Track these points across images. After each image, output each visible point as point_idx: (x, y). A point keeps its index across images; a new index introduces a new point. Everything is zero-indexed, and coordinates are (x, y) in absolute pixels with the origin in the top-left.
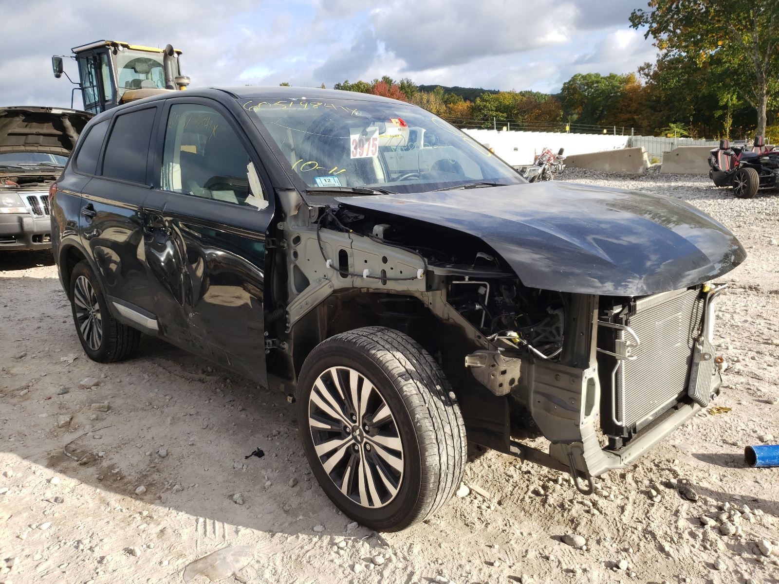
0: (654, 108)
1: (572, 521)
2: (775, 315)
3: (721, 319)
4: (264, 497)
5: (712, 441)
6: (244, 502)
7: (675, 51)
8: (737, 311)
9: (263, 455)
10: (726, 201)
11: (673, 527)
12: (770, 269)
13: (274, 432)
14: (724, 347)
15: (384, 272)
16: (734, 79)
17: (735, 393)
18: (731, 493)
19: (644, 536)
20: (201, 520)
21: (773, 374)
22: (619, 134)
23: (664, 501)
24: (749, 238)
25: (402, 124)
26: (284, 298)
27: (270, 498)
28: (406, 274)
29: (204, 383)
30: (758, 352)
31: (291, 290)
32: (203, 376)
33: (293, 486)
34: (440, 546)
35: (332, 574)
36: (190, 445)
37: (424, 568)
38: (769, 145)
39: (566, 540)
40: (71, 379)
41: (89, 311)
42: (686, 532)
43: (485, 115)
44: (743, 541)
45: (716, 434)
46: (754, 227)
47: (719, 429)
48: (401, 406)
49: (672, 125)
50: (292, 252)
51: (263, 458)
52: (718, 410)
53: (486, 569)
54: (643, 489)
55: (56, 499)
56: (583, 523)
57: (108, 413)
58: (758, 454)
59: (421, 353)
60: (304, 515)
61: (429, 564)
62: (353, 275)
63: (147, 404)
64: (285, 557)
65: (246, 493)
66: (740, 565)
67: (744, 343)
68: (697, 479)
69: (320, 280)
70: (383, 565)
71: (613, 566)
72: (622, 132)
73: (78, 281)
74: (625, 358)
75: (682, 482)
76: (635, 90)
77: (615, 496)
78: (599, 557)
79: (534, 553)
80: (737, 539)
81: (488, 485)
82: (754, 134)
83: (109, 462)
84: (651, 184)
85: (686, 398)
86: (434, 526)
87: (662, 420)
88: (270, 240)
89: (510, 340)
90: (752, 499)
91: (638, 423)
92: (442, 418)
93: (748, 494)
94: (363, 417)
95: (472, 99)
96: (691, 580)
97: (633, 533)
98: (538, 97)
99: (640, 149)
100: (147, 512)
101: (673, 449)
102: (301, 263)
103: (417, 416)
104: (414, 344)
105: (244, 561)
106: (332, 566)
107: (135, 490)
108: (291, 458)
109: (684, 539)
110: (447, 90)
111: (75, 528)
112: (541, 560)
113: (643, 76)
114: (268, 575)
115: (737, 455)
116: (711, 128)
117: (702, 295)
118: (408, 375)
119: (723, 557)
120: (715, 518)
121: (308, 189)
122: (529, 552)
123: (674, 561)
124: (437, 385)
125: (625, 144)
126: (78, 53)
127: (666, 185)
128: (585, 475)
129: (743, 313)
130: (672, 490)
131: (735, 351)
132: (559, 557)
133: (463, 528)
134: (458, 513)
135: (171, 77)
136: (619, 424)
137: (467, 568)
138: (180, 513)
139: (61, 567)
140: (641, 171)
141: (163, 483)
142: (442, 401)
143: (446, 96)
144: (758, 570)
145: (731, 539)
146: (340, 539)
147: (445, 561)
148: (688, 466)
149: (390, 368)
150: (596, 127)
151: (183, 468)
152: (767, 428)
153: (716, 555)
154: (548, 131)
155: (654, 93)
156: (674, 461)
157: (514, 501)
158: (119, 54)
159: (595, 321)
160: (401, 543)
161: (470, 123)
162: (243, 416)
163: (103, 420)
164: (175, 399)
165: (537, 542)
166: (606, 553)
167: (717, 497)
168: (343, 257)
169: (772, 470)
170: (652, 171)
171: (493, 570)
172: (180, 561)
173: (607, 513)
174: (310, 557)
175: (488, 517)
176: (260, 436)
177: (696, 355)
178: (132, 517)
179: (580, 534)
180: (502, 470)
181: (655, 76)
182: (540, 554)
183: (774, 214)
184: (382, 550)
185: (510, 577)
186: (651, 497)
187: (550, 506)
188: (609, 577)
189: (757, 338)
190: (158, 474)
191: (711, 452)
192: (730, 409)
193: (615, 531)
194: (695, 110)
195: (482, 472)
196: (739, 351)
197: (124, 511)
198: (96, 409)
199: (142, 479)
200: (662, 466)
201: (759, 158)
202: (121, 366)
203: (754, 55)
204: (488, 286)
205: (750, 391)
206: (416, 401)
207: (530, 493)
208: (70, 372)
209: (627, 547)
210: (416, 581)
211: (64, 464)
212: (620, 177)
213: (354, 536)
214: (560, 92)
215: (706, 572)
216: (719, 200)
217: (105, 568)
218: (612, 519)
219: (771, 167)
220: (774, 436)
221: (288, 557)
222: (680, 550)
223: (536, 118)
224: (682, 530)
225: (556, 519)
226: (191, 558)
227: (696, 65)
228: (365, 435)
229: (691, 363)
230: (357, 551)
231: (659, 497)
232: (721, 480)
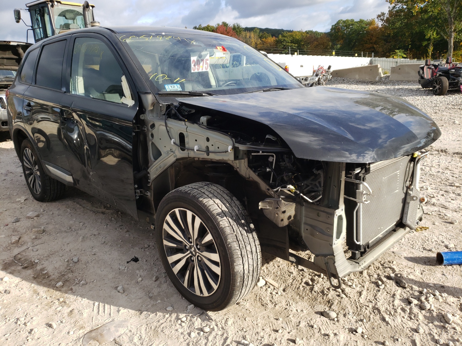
0: (386, 41)
1: (329, 302)
2: (456, 167)
3: (424, 170)
4: (137, 288)
5: (417, 248)
6: (124, 291)
7: (400, 5)
8: (434, 165)
9: (138, 260)
10: (428, 97)
11: (391, 305)
12: (454, 139)
13: (146, 246)
14: (425, 188)
15: (207, 147)
16: (434, 22)
17: (431, 217)
18: (427, 282)
19: (373, 311)
20: (97, 304)
21: (454, 205)
22: (365, 57)
23: (386, 288)
24: (441, 120)
25: (224, 49)
26: (147, 164)
27: (140, 288)
28: (221, 150)
29: (104, 214)
30: (445, 191)
31: (151, 159)
32: (104, 210)
33: (155, 281)
34: (245, 319)
35: (176, 339)
36: (93, 255)
37: (234, 334)
38: (454, 63)
39: (325, 314)
40: (22, 213)
41: (33, 170)
42: (399, 308)
43: (285, 46)
44: (435, 314)
45: (419, 244)
46: (444, 113)
47: (421, 241)
48: (219, 234)
49: (397, 51)
50: (150, 134)
51: (138, 262)
52: (421, 228)
53: (274, 335)
54: (373, 280)
55: (5, 291)
56: (335, 303)
57: (43, 234)
58: (445, 257)
59: (232, 200)
60: (161, 300)
61: (238, 332)
62: (188, 149)
63: (68, 228)
64: (148, 328)
65: (126, 285)
66: (432, 330)
67: (437, 185)
68: (407, 273)
69: (168, 153)
70: (209, 333)
71: (353, 331)
72: (366, 55)
73: (25, 151)
74: (362, 202)
75: (397, 276)
76: (375, 29)
77: (356, 285)
78: (345, 325)
79: (304, 323)
80: (431, 313)
81: (277, 278)
82: (446, 55)
83: (41, 266)
84: (383, 87)
85: (401, 224)
86: (242, 306)
87: (386, 239)
88: (136, 126)
89: (289, 191)
90: (440, 286)
91: (370, 242)
92: (245, 241)
93: (438, 283)
94: (196, 240)
95: (277, 35)
96: (402, 340)
97: (366, 309)
98: (316, 34)
99: (377, 66)
100: (63, 299)
101: (393, 254)
102: (156, 140)
103: (229, 240)
104: (228, 194)
105: (122, 331)
106: (177, 334)
107: (56, 285)
108: (156, 262)
109: (398, 313)
110: (261, 30)
111: (16, 310)
112: (308, 328)
113: (380, 20)
114: (136, 340)
115: (432, 257)
116: (420, 53)
117: (413, 160)
118: (223, 214)
119: (422, 324)
120: (417, 299)
121: (160, 93)
122: (301, 323)
123: (391, 327)
124: (242, 220)
125: (368, 63)
126: (30, 7)
127: (392, 87)
128: (336, 276)
129: (437, 167)
130: (391, 281)
131: (432, 190)
132: (320, 326)
133: (260, 307)
134: (258, 297)
135: (88, 22)
136: (358, 243)
137: (262, 334)
138: (84, 299)
139: (6, 336)
140: (377, 79)
141: (74, 280)
142: (245, 230)
143: (261, 34)
144: (444, 333)
145: (427, 312)
146: (182, 316)
147: (248, 329)
148: (401, 265)
149: (211, 210)
150: (352, 53)
151: (88, 270)
152: (450, 240)
153: (418, 323)
154: (322, 55)
155: (386, 31)
156: (393, 262)
157: (293, 289)
158: (55, 7)
159: (343, 178)
160: (221, 318)
161: (275, 50)
162: (127, 235)
163: (39, 239)
164: (86, 225)
165: (306, 316)
166: (349, 323)
167: (419, 285)
168: (182, 137)
169: (453, 267)
170: (384, 79)
171: (278, 335)
172: (81, 331)
173: (350, 296)
174: (163, 328)
175: (276, 300)
176: (137, 248)
177: (408, 197)
178: (53, 302)
179: (333, 310)
180: (286, 269)
181: (388, 20)
182: (308, 324)
183: (457, 105)
184: (208, 322)
185: (288, 340)
186: (378, 286)
187: (315, 292)
188: (351, 338)
189: (445, 183)
190: (72, 273)
191: (416, 256)
192: (428, 228)
193: (355, 308)
194: (411, 41)
195: (274, 270)
196: (434, 191)
197: (48, 298)
198: (35, 232)
199: (61, 277)
200: (386, 265)
201: (449, 71)
202: (54, 204)
203: (447, 7)
204: (275, 156)
205: (440, 216)
206: (228, 230)
207: (303, 284)
208: (21, 208)
209: (362, 318)
210: (229, 343)
211: (13, 268)
212: (365, 83)
213: (192, 313)
214: (329, 31)
215: (411, 335)
216: (424, 97)
217: (33, 337)
218: (354, 300)
219: (455, 76)
220: (455, 245)
221: (150, 328)
222: (395, 320)
223: (315, 47)
224: (397, 307)
225: (319, 300)
226: (88, 329)
227: (412, 13)
228: (197, 251)
229: (405, 202)
230: (193, 323)
231: (383, 285)
232: (422, 274)
